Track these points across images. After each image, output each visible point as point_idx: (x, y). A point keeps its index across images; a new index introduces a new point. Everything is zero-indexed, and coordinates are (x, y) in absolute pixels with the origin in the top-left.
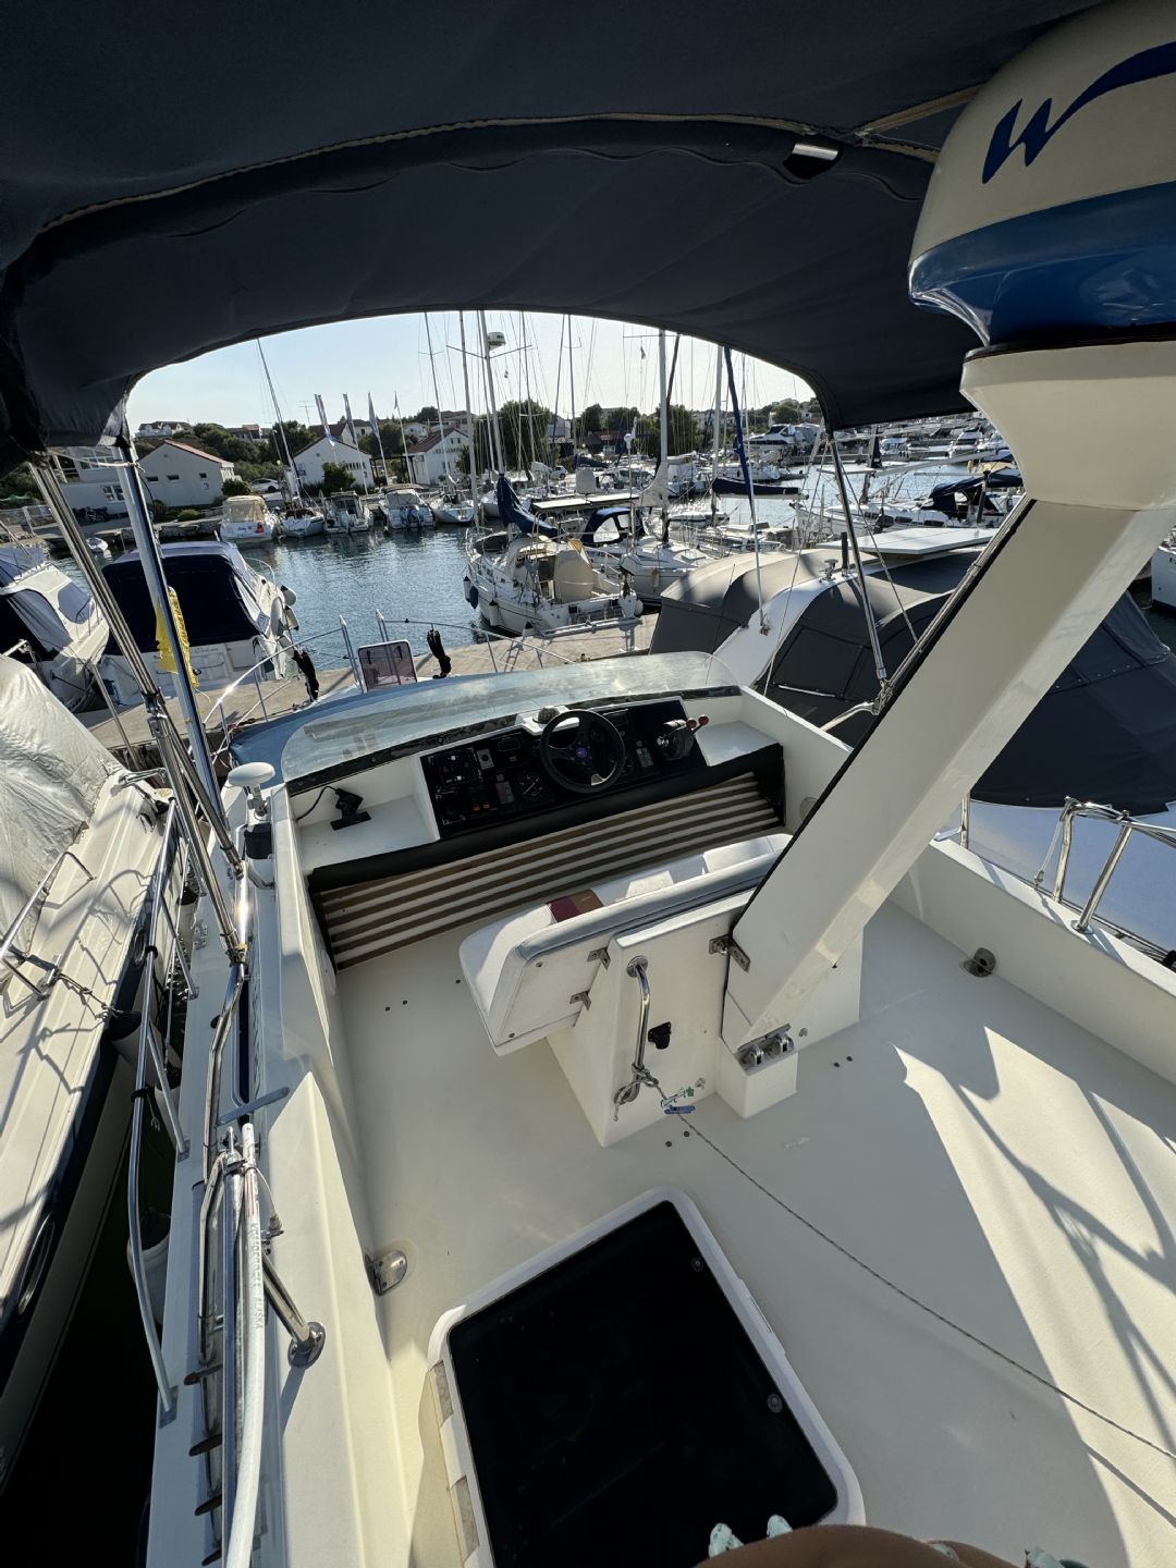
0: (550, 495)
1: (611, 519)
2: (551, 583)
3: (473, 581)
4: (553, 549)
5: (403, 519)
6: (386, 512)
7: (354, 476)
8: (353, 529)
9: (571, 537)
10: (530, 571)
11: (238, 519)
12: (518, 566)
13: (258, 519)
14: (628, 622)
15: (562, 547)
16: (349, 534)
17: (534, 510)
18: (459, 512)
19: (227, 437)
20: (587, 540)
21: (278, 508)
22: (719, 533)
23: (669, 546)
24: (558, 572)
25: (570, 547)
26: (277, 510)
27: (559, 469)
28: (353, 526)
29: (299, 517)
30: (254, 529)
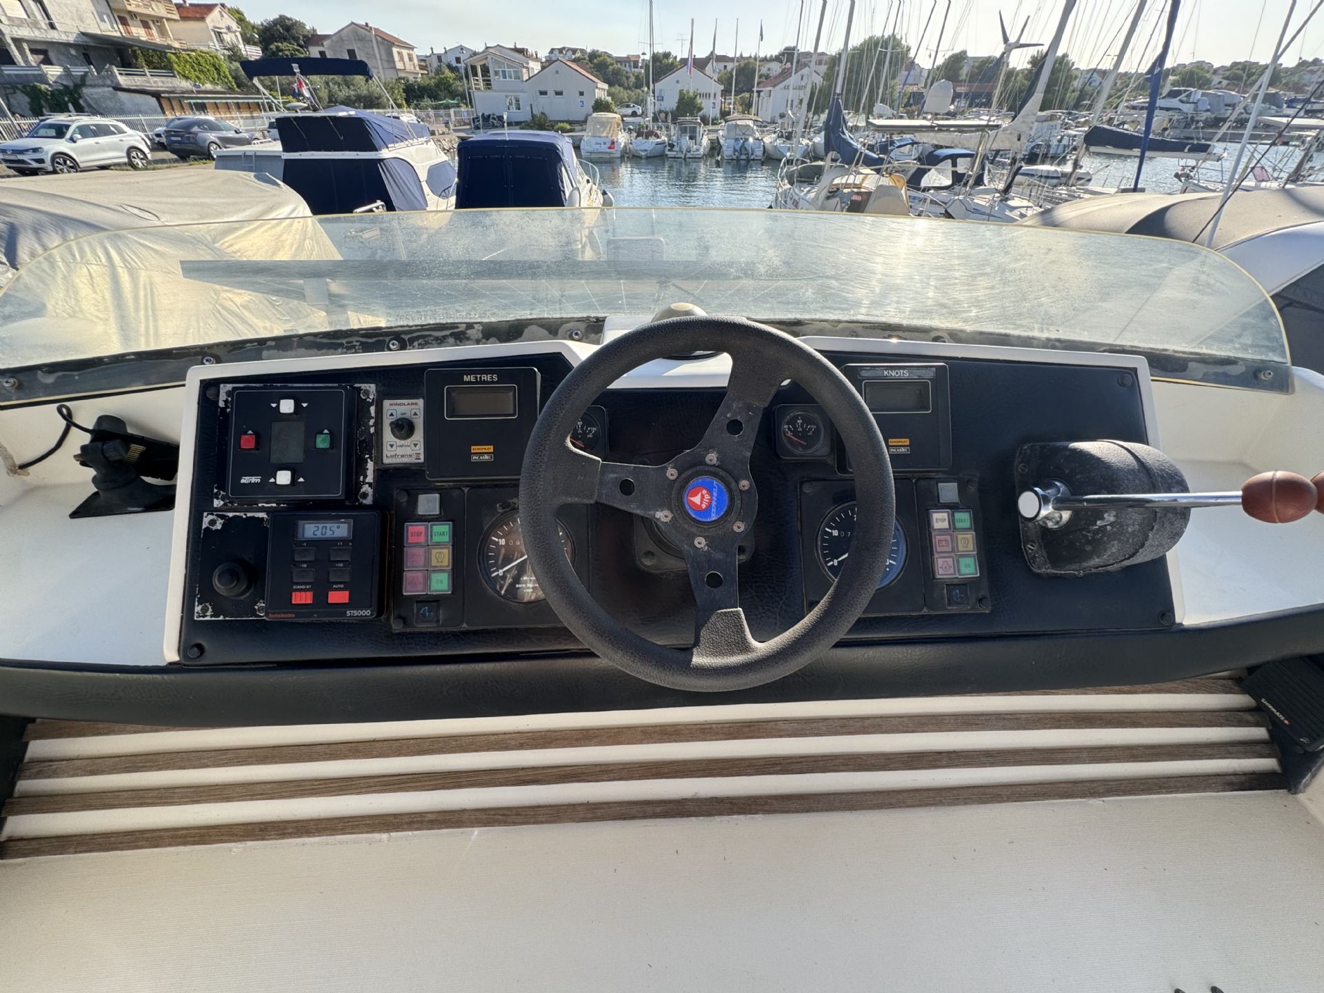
1: (949, 162)
4: (872, 183)
5: (735, 150)
6: (722, 141)
7: (703, 105)
8: (689, 155)
9: (897, 172)
11: (597, 134)
12: (827, 199)
13: (612, 136)
15: (882, 182)
16: (685, 159)
18: (788, 149)
19: (612, 64)
21: (631, 127)
23: (1007, 199)
26: (630, 129)
28: (690, 152)
29: (647, 138)
30: (608, 145)
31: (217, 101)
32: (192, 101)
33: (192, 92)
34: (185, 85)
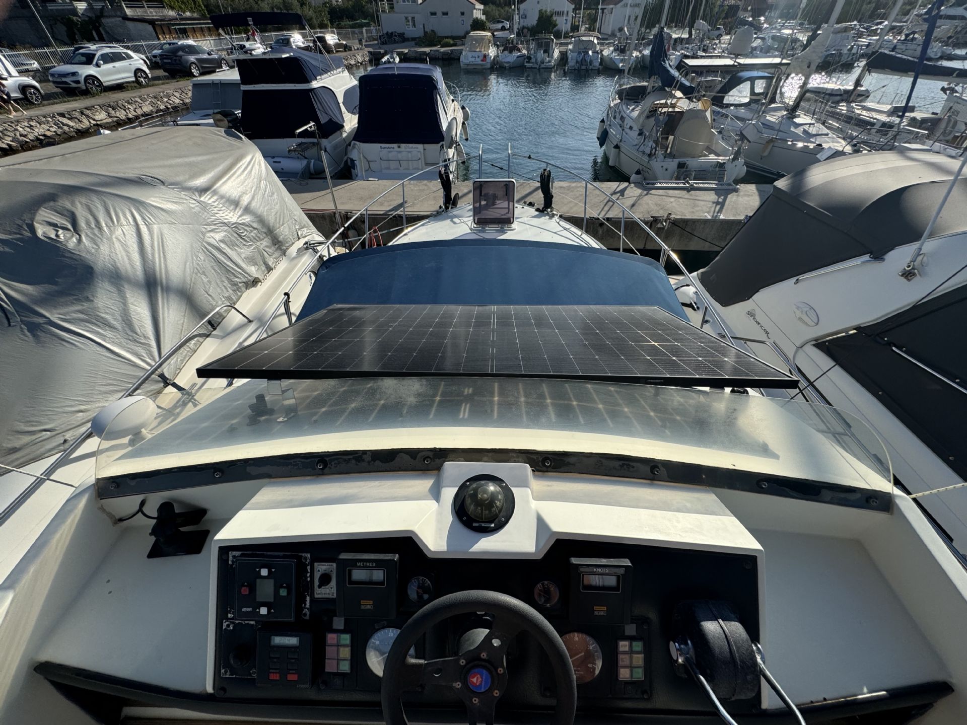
0: (701, 53)
1: (748, 83)
2: (671, 138)
3: (607, 123)
4: (683, 104)
5: (577, 62)
6: (569, 54)
7: (557, 22)
8: (543, 66)
9: (704, 96)
10: (657, 121)
11: (473, 49)
12: (648, 117)
13: (484, 51)
14: (726, 187)
15: (692, 105)
16: (539, 69)
17: (680, 66)
18: (622, 61)
20: (718, 101)
21: (499, 43)
22: (851, 110)
23: (795, 117)
24: (682, 128)
25: (699, 106)
26: (498, 45)
27: (719, 29)
28: (543, 63)
29: (510, 52)
30: (481, 58)
31: (194, 26)
32: (177, 27)
33: (176, 19)
34: (172, 13)
